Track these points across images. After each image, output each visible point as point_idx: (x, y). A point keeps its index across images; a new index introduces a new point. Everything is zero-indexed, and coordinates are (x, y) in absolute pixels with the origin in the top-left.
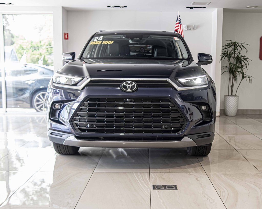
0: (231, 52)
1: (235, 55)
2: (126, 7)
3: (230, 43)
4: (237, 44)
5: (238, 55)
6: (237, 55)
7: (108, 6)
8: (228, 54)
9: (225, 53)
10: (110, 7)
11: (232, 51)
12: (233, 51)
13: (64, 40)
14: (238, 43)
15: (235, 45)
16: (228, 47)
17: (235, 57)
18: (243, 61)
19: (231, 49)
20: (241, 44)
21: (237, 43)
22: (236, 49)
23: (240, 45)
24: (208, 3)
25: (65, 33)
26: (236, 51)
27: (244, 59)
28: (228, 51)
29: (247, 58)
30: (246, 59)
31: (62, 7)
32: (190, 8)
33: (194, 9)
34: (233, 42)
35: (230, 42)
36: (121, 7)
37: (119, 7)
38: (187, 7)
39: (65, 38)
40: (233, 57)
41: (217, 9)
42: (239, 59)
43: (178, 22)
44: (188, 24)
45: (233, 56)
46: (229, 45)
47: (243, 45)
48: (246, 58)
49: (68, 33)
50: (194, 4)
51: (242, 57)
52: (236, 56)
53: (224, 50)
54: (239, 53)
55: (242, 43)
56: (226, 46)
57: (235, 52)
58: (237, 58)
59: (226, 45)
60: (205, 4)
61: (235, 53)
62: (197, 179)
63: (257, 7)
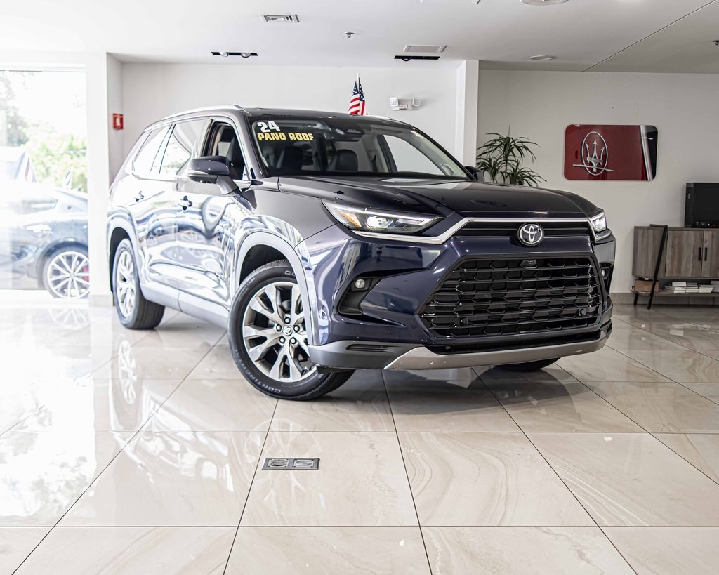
0: (498, 162)
1: (509, 167)
2: (255, 54)
3: (495, 140)
4: (513, 143)
5: (515, 168)
6: (513, 168)
7: (214, 54)
8: (490, 166)
9: (484, 164)
10: (218, 54)
11: (499, 158)
12: (502, 159)
13: (113, 131)
14: (513, 141)
15: (508, 145)
16: (490, 150)
17: (508, 171)
18: (526, 180)
19: (497, 154)
20: (521, 142)
21: (511, 140)
22: (511, 154)
23: (519, 144)
24: (440, 49)
25: (115, 114)
26: (509, 158)
27: (528, 177)
28: (490, 160)
29: (535, 174)
30: (533, 176)
31: (107, 53)
32: (404, 58)
33: (411, 60)
34: (503, 139)
35: (497, 137)
36: (244, 55)
37: (239, 54)
38: (397, 57)
39: (115, 127)
40: (502, 173)
41: (464, 62)
42: (517, 177)
43: (358, 96)
44: (401, 97)
45: (503, 169)
46: (492, 146)
47: (524, 144)
48: (532, 174)
49: (122, 115)
50: (409, 49)
51: (525, 171)
52: (510, 169)
53: (484, 156)
54: (516, 164)
55: (522, 140)
56: (487, 146)
57: (507, 160)
58: (513, 175)
59: (490, 143)
60: (434, 49)
61: (507, 163)
62: (371, 446)
63: (554, 58)
